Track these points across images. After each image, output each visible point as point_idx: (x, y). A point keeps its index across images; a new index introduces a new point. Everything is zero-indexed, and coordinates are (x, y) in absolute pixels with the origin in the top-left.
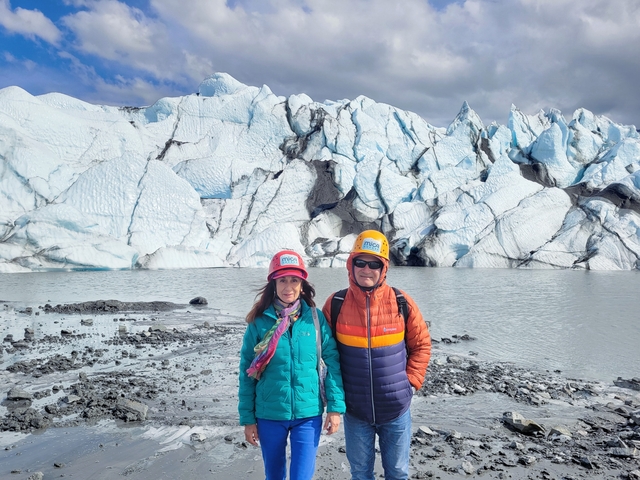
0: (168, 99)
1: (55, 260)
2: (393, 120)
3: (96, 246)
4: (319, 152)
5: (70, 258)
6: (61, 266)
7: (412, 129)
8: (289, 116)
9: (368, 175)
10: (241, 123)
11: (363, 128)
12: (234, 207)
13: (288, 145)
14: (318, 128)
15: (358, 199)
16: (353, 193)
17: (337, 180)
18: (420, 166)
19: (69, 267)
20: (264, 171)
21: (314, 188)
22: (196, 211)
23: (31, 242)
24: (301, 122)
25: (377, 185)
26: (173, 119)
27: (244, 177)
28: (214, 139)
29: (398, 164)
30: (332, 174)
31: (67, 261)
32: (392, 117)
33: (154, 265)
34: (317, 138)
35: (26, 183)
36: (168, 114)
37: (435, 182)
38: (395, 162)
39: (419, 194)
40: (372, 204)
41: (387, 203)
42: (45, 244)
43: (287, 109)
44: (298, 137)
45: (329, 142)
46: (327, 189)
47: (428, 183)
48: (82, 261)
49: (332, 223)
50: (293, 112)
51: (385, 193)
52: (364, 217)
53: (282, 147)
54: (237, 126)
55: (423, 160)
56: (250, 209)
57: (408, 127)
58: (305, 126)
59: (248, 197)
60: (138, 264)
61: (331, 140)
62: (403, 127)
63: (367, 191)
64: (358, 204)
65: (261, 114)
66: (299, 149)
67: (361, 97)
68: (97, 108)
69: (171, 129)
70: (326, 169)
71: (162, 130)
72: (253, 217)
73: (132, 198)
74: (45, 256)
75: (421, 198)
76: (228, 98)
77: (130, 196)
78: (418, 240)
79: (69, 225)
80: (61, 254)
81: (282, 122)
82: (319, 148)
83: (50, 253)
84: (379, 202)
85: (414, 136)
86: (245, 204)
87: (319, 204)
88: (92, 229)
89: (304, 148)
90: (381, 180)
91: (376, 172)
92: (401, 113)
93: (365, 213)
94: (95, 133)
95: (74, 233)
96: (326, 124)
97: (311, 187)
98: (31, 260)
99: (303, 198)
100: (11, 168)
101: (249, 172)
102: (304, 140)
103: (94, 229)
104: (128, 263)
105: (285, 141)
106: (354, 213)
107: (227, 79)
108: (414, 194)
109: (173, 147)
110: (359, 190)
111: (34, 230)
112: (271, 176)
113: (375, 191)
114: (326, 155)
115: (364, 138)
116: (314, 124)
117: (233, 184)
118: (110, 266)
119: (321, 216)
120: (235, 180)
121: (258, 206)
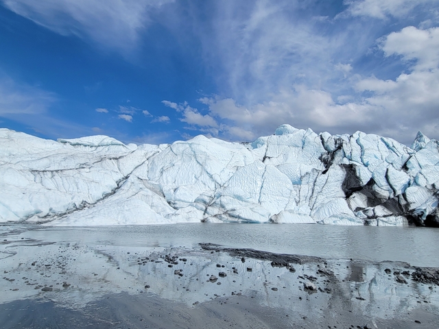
0: (262, 138)
1: (233, 216)
2: (381, 142)
3: (251, 209)
4: (341, 160)
5: (241, 215)
6: (236, 220)
7: (394, 147)
8: (323, 142)
9: (381, 171)
10: (298, 147)
11: (365, 147)
12: (305, 189)
13: (323, 157)
14: (340, 147)
15: (375, 185)
16: (372, 182)
17: (358, 175)
18: (408, 166)
19: (240, 220)
20: (317, 170)
21: (345, 179)
22: (291, 191)
23: (222, 206)
24: (330, 145)
25: (387, 177)
26: (265, 146)
27: (307, 173)
28: (286, 156)
29: (394, 165)
30: (355, 171)
31: (239, 217)
32: (380, 141)
33: (281, 220)
34: (340, 153)
35: (211, 177)
36: (262, 145)
37: (425, 175)
38: (392, 164)
39: (415, 181)
40: (384, 188)
41: (394, 187)
42: (228, 207)
43: (322, 139)
44: (329, 153)
45: (347, 155)
46: (352, 180)
47: (420, 176)
48: (247, 218)
49: (362, 199)
50: (325, 140)
51: (392, 181)
52: (381, 195)
53: (320, 158)
54: (296, 149)
55: (410, 162)
56: (313, 190)
57: (391, 146)
58: (332, 147)
59: (312, 184)
60: (271, 220)
61: (348, 154)
62: (388, 146)
63: (380, 180)
64: (376, 188)
65: (309, 142)
66: (330, 159)
67: (358, 132)
68: (230, 143)
69: (264, 151)
70: (350, 169)
71: (260, 152)
72: (315, 195)
73: (260, 184)
74: (229, 214)
75: (417, 184)
76: (291, 135)
77: (258, 182)
78: (431, 210)
79: (239, 198)
80: (236, 213)
81: (320, 145)
82: (341, 158)
83: (231, 212)
84: (389, 187)
85: (395, 150)
86: (310, 187)
87: (349, 187)
88: (249, 200)
89: (333, 158)
90: (389, 174)
91: (385, 169)
92: (385, 139)
93: (381, 193)
94: (233, 154)
95: (241, 202)
96: (344, 145)
97: (344, 178)
98: (223, 216)
99: (339, 184)
100: (205, 170)
101: (310, 171)
102: (333, 154)
103: (250, 200)
104: (267, 220)
105: (322, 155)
106: (374, 193)
107: (289, 127)
108: (412, 182)
109: (267, 159)
110: (376, 180)
111: (224, 200)
112: (320, 173)
113: (385, 180)
114: (346, 162)
115: (366, 152)
116: (337, 146)
117: (302, 177)
118: (260, 221)
119: (354, 195)
120: (303, 175)
121: (317, 188)
